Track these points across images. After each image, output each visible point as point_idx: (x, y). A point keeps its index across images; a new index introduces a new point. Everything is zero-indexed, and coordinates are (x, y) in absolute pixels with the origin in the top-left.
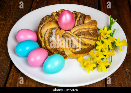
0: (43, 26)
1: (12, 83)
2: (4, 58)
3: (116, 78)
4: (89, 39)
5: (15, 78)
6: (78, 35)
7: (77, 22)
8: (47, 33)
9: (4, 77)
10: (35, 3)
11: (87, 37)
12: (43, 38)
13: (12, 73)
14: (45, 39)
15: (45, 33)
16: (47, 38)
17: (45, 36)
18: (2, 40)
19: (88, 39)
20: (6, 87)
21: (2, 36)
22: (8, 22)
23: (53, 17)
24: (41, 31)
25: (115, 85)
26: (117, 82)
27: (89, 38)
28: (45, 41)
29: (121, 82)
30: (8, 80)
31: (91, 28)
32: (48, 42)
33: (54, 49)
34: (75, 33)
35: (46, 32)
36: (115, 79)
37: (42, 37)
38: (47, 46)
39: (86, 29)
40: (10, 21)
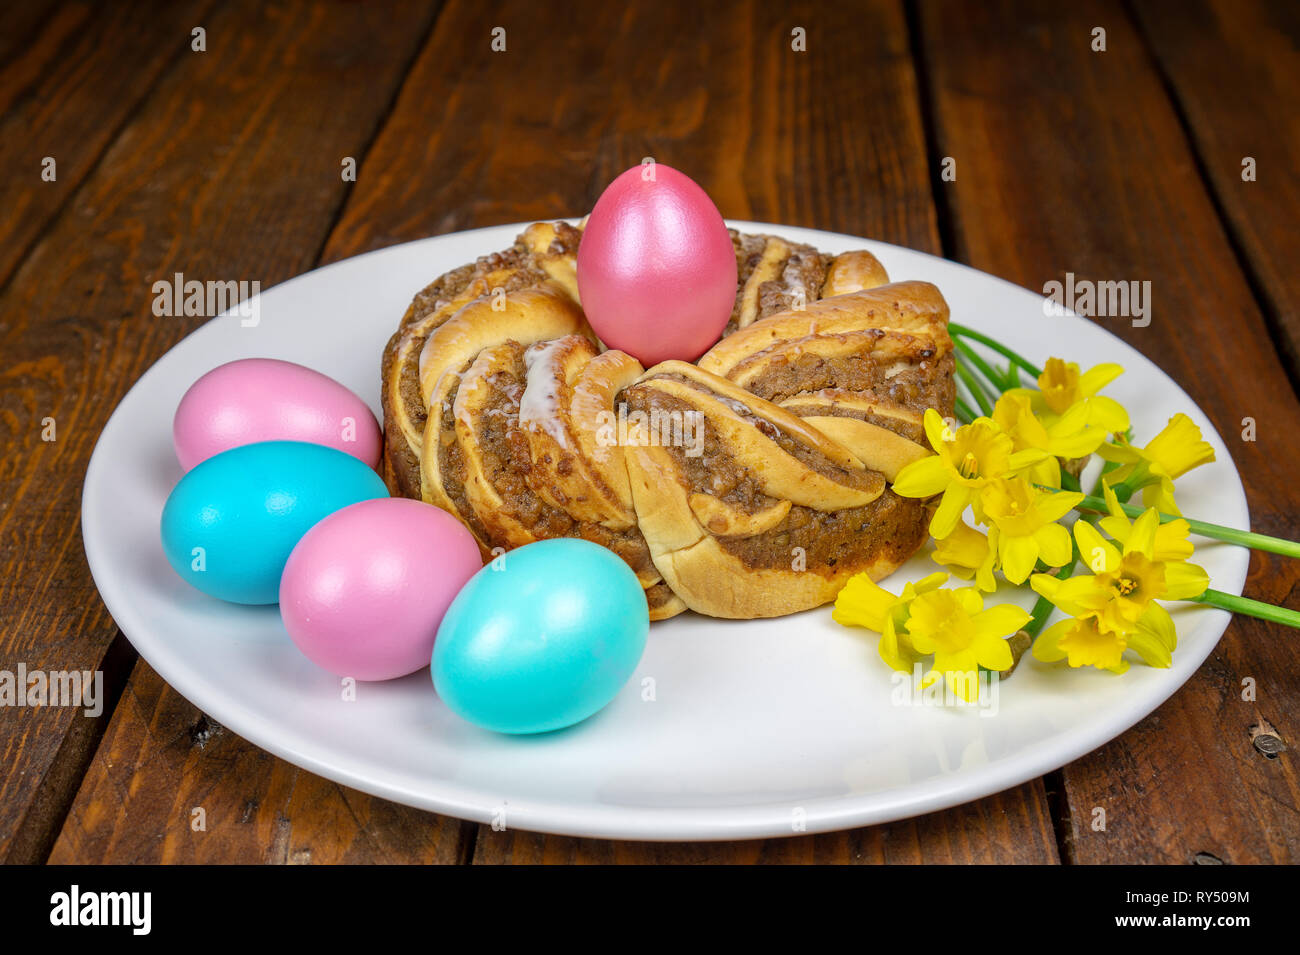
0: (433, 327)
1: (110, 832)
2: (45, 629)
3: (1156, 797)
4: (881, 422)
5: (143, 790)
6: (771, 388)
7: (760, 297)
8: (471, 373)
9: (36, 781)
10: (351, 230)
11: (862, 407)
12: (434, 424)
13: (115, 755)
14: (449, 424)
15: (449, 382)
16: (472, 412)
17: (451, 401)
18: (28, 495)
19: (866, 419)
20: (51, 862)
21: (32, 467)
22: (94, 368)
23: (531, 265)
24: (414, 367)
25: (1158, 850)
26: (1171, 828)
27: (879, 411)
28: (455, 443)
29: (1218, 830)
30: (77, 808)
31: (893, 335)
32: (482, 445)
33: (541, 517)
34: (744, 378)
35: (464, 370)
36: (1147, 801)
37: (421, 419)
38: (470, 487)
39: (844, 338)
40: (110, 359)
